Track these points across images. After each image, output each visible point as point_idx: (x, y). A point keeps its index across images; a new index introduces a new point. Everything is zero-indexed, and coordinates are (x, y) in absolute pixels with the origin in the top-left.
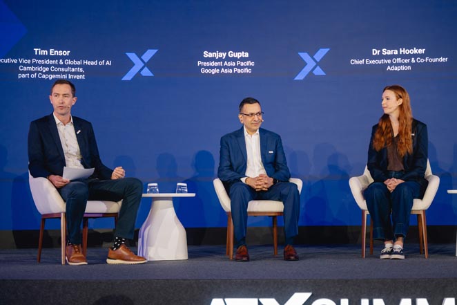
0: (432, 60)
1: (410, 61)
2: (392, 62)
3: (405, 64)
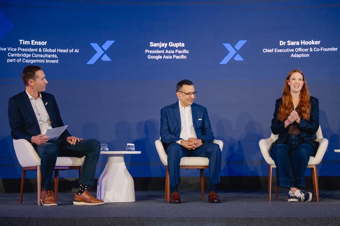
0: (325, 50)
1: (309, 50)
2: (295, 50)
3: (305, 53)
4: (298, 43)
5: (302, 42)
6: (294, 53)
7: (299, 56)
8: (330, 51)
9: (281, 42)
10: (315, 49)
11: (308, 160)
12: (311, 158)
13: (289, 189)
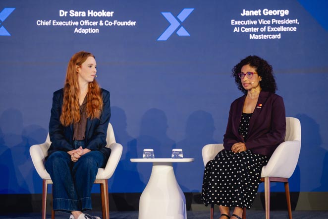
0: (120, 24)
1: (98, 24)
2: (79, 24)
3: (93, 27)
4: (84, 14)
5: (89, 13)
6: (79, 27)
7: (85, 31)
8: (126, 26)
9: (61, 11)
10: (107, 23)
11: (96, 173)
12: (100, 170)
13: (70, 213)
